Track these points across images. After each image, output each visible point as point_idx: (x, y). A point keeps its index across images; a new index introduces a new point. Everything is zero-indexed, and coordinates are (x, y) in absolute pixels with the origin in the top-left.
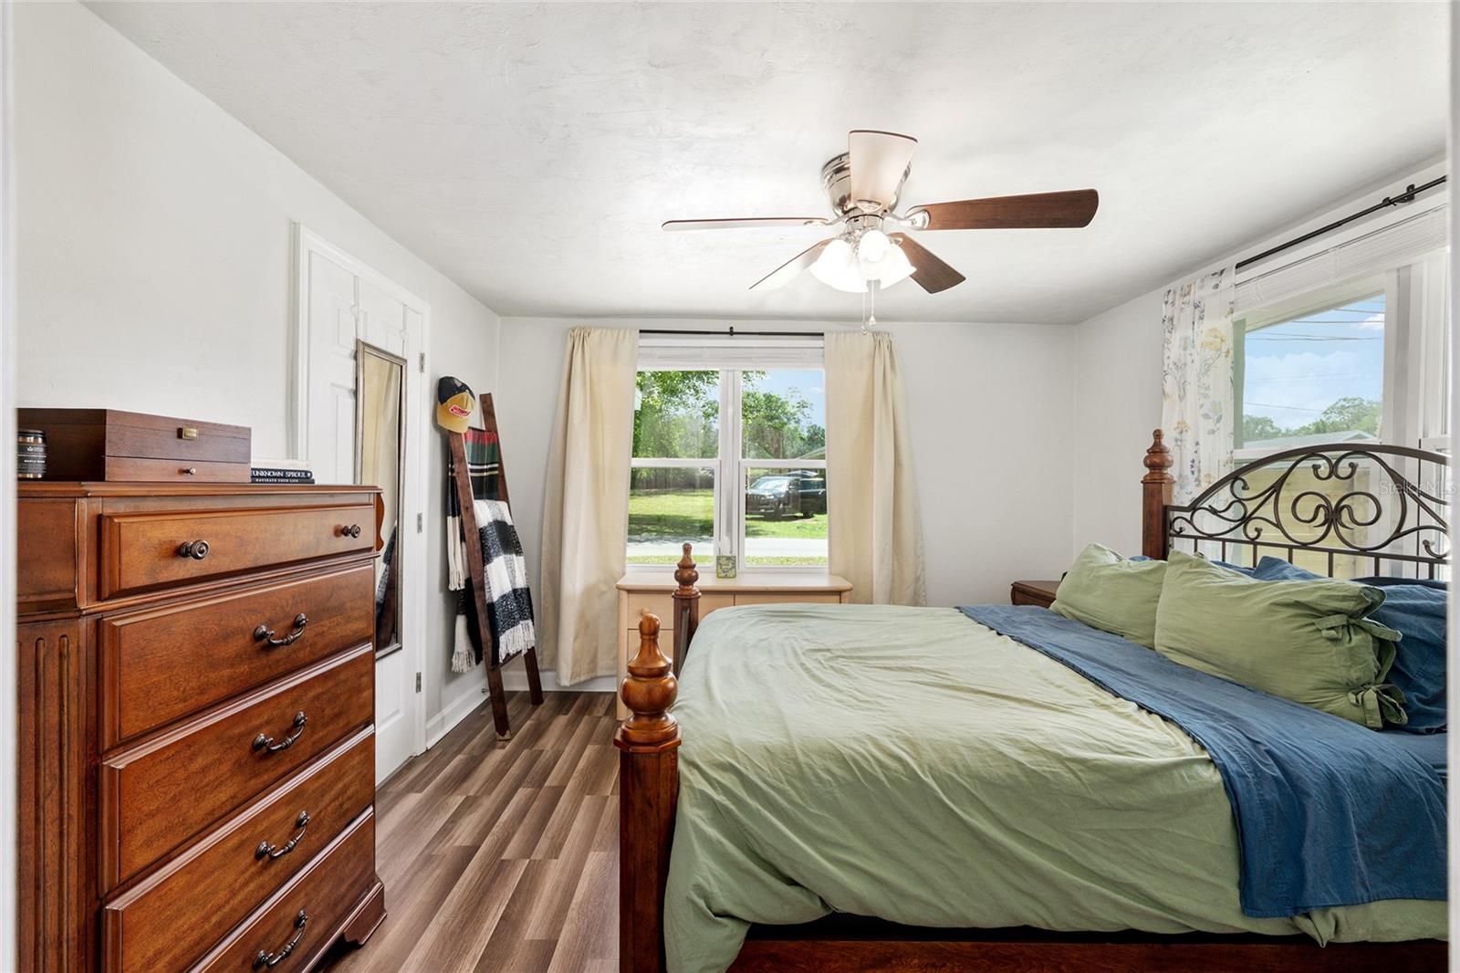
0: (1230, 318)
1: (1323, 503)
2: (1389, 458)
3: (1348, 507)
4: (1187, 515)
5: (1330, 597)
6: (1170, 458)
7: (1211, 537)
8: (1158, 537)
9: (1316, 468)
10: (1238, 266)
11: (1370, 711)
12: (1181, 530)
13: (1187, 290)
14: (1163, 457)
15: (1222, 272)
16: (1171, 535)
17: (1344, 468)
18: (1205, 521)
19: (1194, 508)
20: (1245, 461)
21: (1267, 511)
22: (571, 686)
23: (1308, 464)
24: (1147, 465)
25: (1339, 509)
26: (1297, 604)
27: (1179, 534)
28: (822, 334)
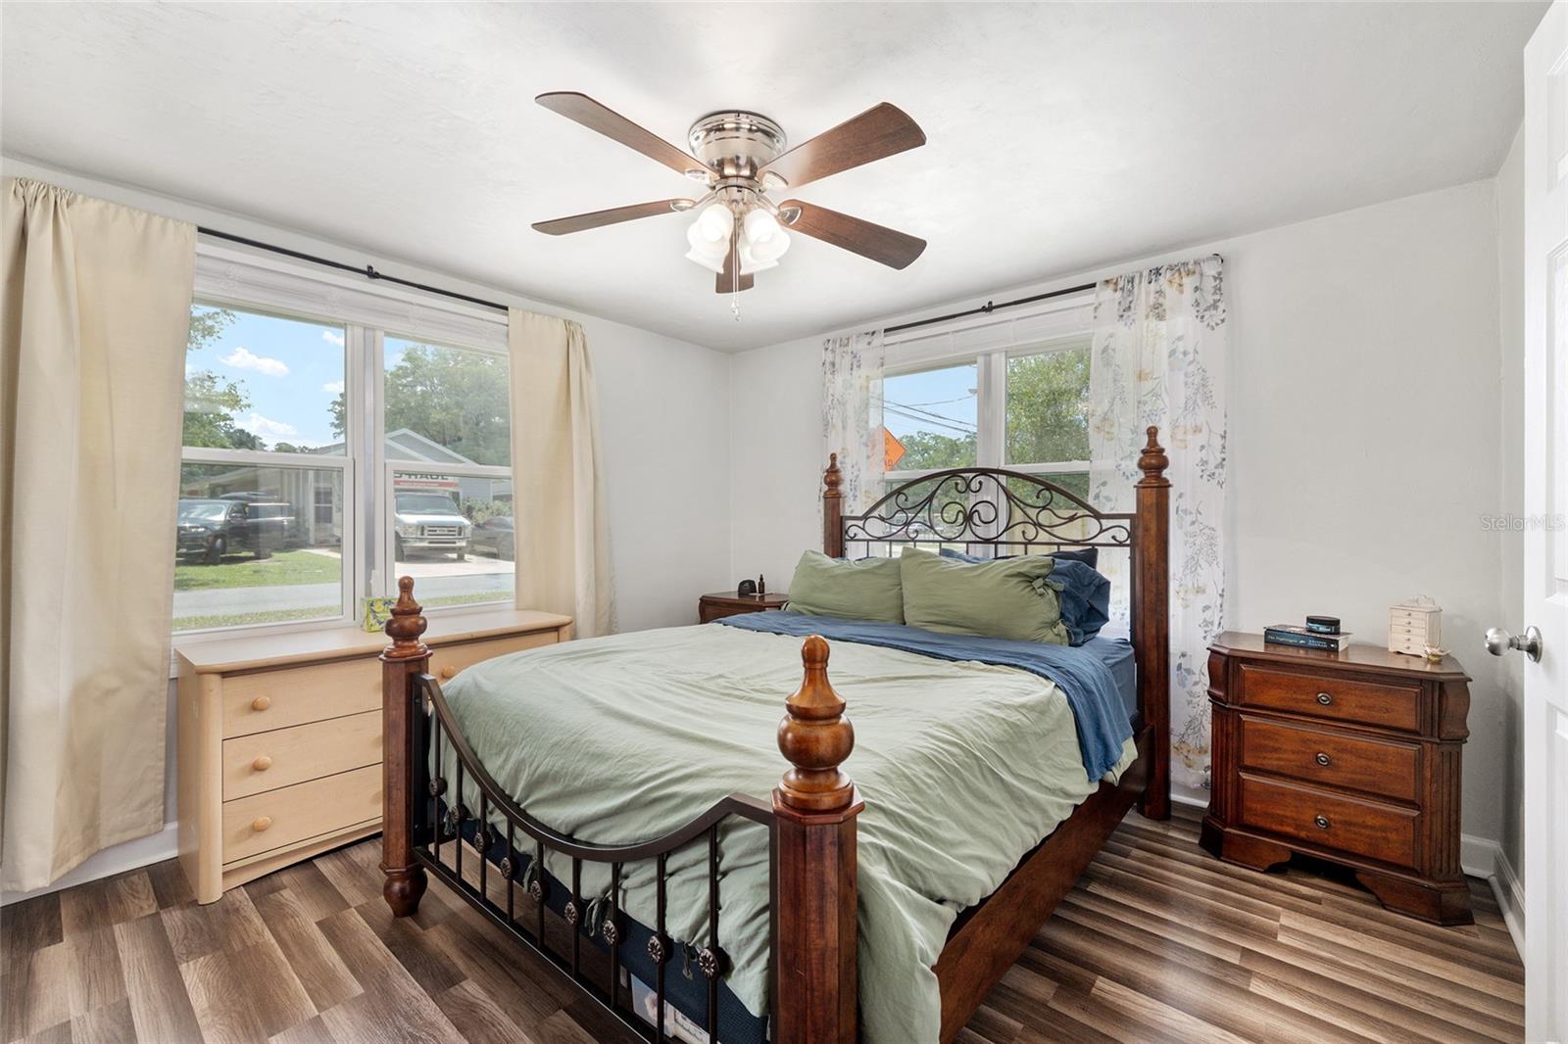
0: (881, 369)
1: (960, 508)
2: (1003, 479)
3: (976, 511)
4: (860, 523)
5: (1036, 567)
6: (842, 477)
7: (879, 539)
8: (836, 543)
9: (957, 484)
10: (886, 331)
11: (1064, 637)
12: (855, 535)
13: (846, 342)
14: (837, 477)
15: (873, 333)
16: (847, 540)
17: (974, 485)
18: (876, 527)
19: (865, 517)
20: (903, 481)
21: (923, 515)
22: (52, 884)
23: (951, 483)
24: (826, 483)
25: (971, 514)
26: (1019, 574)
27: (852, 539)
28: (506, 308)
